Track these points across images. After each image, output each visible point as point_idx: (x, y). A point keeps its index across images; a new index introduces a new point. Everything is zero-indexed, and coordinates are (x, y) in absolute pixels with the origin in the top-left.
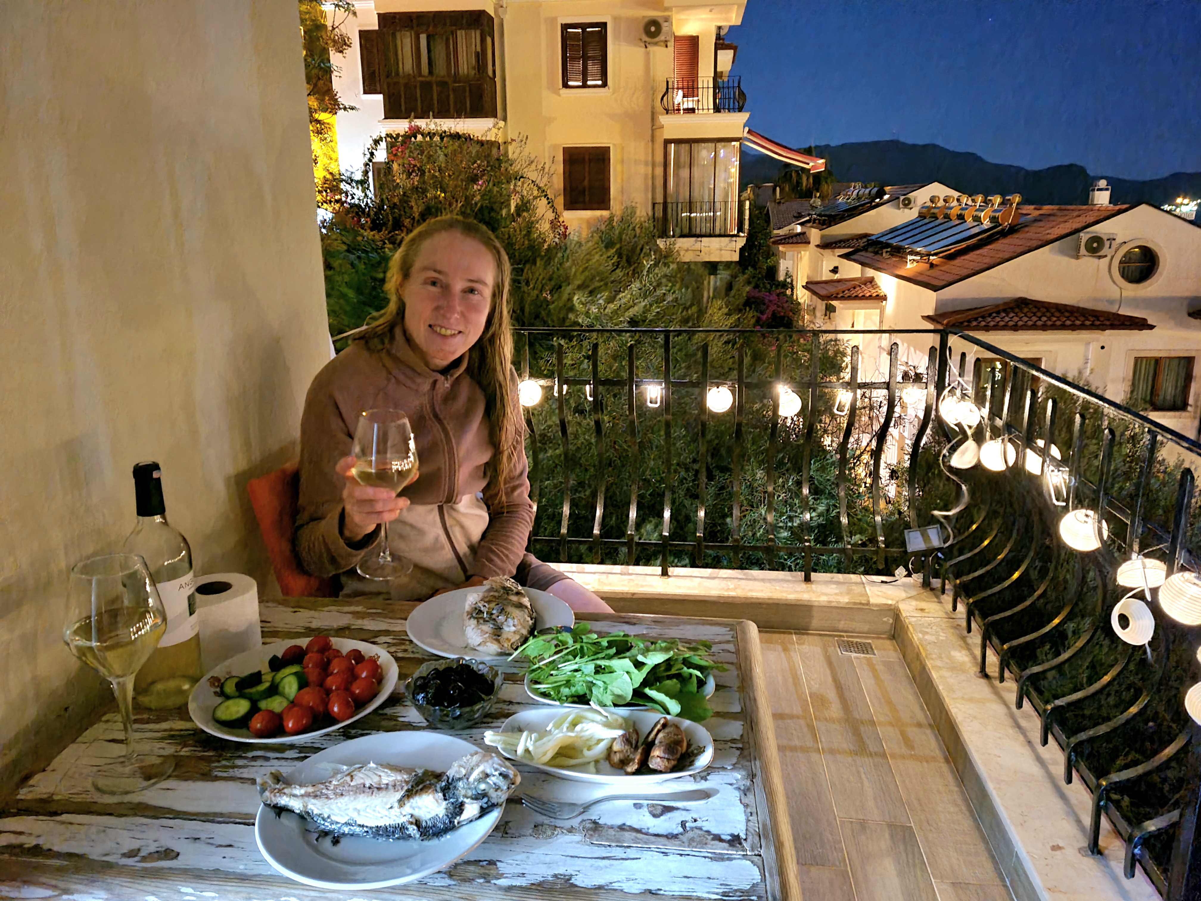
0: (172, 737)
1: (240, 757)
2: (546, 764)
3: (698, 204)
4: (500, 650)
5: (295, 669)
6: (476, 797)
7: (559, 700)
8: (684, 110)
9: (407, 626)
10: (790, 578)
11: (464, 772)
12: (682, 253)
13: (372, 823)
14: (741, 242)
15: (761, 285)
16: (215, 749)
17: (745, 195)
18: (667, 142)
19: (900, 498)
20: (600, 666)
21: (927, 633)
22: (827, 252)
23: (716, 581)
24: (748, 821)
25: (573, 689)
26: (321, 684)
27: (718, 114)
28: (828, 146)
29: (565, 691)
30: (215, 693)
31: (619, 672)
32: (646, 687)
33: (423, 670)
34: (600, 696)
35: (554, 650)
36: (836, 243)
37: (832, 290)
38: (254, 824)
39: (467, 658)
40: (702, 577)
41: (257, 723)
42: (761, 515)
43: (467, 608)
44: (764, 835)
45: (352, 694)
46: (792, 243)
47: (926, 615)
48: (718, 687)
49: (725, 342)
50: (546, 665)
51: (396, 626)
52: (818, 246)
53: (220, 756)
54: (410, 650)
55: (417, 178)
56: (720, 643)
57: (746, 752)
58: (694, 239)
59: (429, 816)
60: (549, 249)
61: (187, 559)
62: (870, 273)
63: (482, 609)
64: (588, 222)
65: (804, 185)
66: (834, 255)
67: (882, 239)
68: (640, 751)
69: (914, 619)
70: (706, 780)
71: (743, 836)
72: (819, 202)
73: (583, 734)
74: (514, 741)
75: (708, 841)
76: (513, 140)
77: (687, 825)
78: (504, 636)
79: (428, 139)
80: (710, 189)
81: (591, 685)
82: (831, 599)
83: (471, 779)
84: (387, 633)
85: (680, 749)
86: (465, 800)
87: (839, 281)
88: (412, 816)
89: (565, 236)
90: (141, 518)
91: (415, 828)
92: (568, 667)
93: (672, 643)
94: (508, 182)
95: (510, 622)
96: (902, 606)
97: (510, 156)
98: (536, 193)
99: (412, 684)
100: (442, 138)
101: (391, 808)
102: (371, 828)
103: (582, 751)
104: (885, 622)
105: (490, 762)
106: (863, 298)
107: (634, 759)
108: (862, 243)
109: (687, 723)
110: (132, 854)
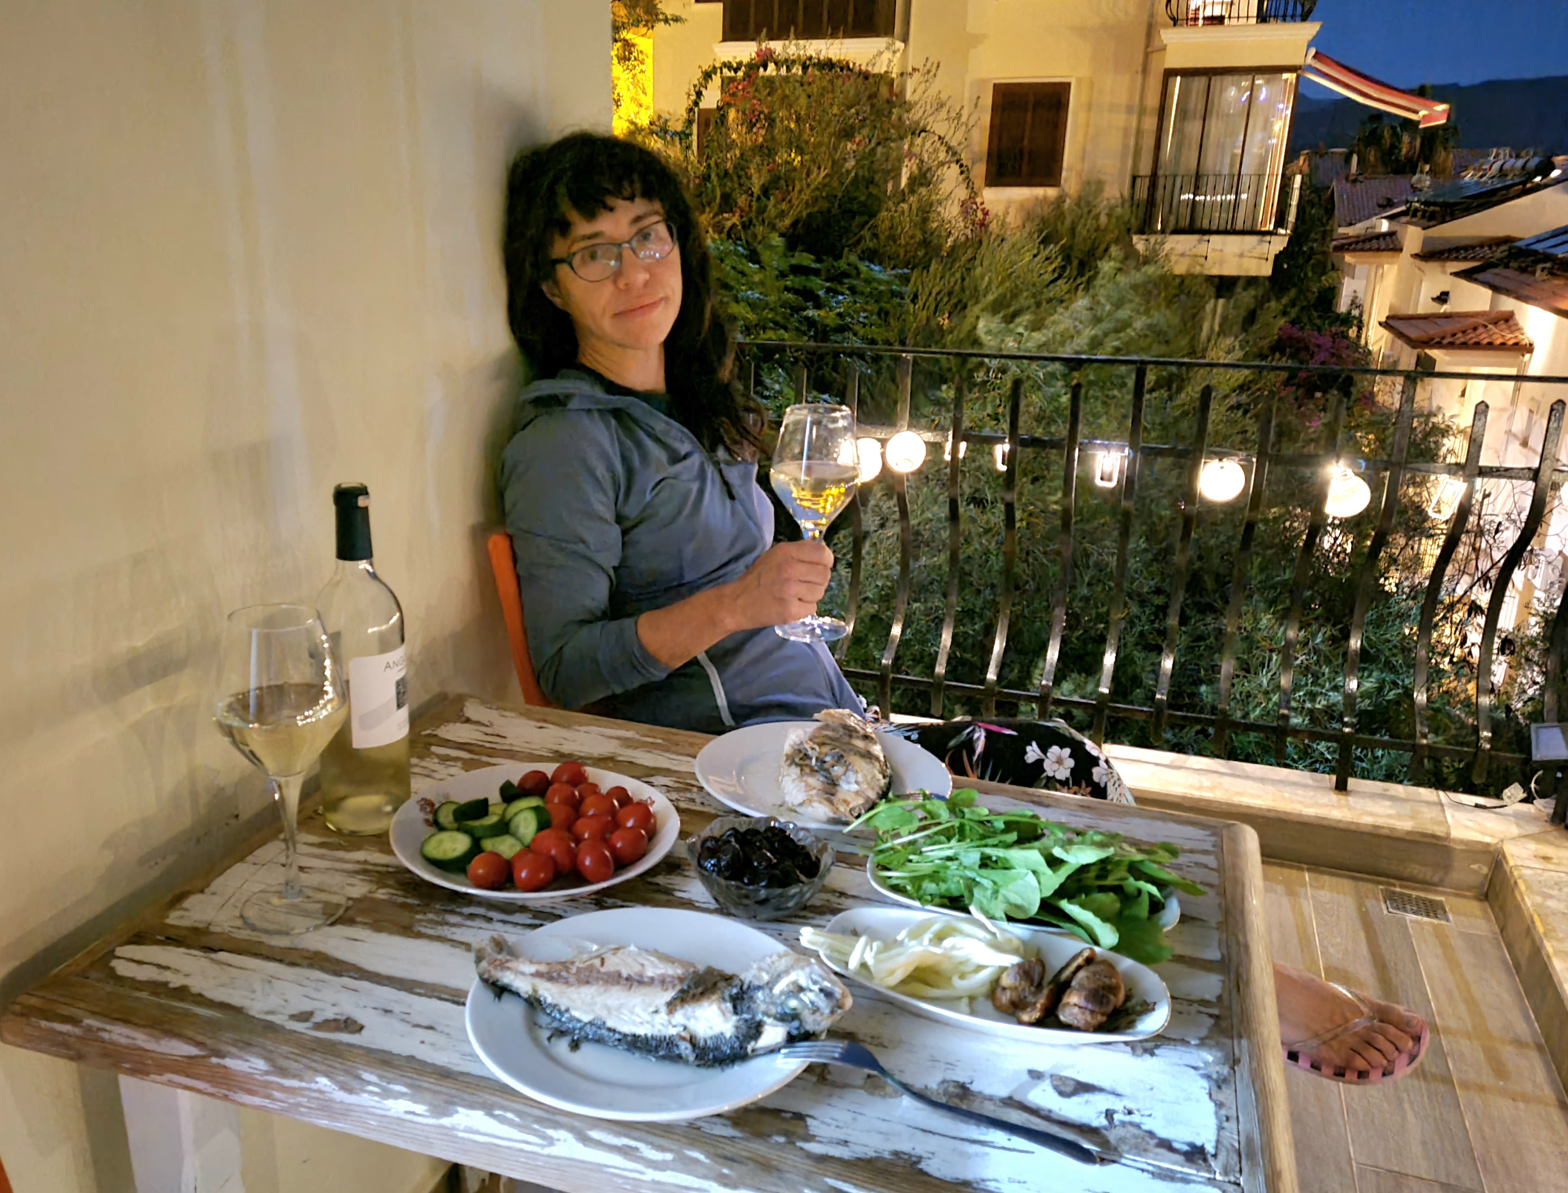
0: (365, 872)
1: (452, 912)
2: (894, 988)
3: (1211, 179)
4: (831, 815)
5: (534, 802)
6: (784, 1018)
7: (920, 899)
8: (1204, 18)
9: (696, 766)
10: (1310, 782)
11: (766, 977)
12: (1173, 258)
13: (627, 1029)
14: (1279, 244)
15: (1305, 320)
16: (419, 896)
17: (1293, 167)
18: (1170, 73)
19: (1511, 685)
20: (989, 858)
21: (1551, 897)
22: (1432, 267)
23: (1181, 774)
24: (1220, 1128)
25: (943, 887)
26: (569, 826)
27: (1264, 27)
28: (1455, 86)
29: (930, 887)
30: (427, 821)
31: (1020, 870)
32: (1063, 898)
33: (715, 829)
34: (985, 902)
35: (916, 824)
36: (1450, 251)
37: (1433, 330)
38: (464, 1004)
39: (782, 820)
40: (1157, 764)
41: (478, 867)
42: (1260, 685)
43: (787, 749)
44: (1247, 1155)
45: (613, 849)
46: (1370, 250)
47: (1552, 867)
48: (1184, 918)
49: (1231, 408)
50: (903, 845)
51: (679, 764)
52: (1416, 256)
53: (427, 905)
54: (698, 800)
55: (763, 132)
56: (1191, 851)
57: (1224, 1024)
58: (1196, 237)
59: (710, 1033)
60: (953, 248)
61: (397, 629)
62: (1508, 304)
63: (810, 752)
64: (1022, 205)
65: (1404, 151)
66: (1444, 272)
67: (1534, 247)
68: (1046, 991)
69: (1528, 872)
70: (1152, 1054)
71: (1210, 1148)
72: (1427, 181)
73: (955, 953)
74: (845, 948)
75: (1150, 1147)
76: (914, 70)
77: (1116, 1116)
78: (840, 795)
79: (783, 71)
80: (1233, 155)
81: (972, 884)
82: (1380, 822)
83: (777, 990)
84: (667, 772)
85: (1112, 997)
86: (765, 1019)
87: (1447, 316)
88: (685, 1028)
89: (983, 224)
90: (341, 562)
91: (689, 1046)
92: (937, 852)
93: (1111, 839)
94: (902, 138)
95: (852, 776)
96: (1510, 849)
97: (909, 96)
98: (942, 156)
99: (698, 846)
100: (805, 68)
101: (656, 1012)
102: (625, 1035)
103: (950, 978)
104: (1475, 872)
105: (807, 970)
106: (1490, 346)
107: (1035, 1004)
108: (1500, 252)
109: (1126, 963)
110: (304, 1017)
